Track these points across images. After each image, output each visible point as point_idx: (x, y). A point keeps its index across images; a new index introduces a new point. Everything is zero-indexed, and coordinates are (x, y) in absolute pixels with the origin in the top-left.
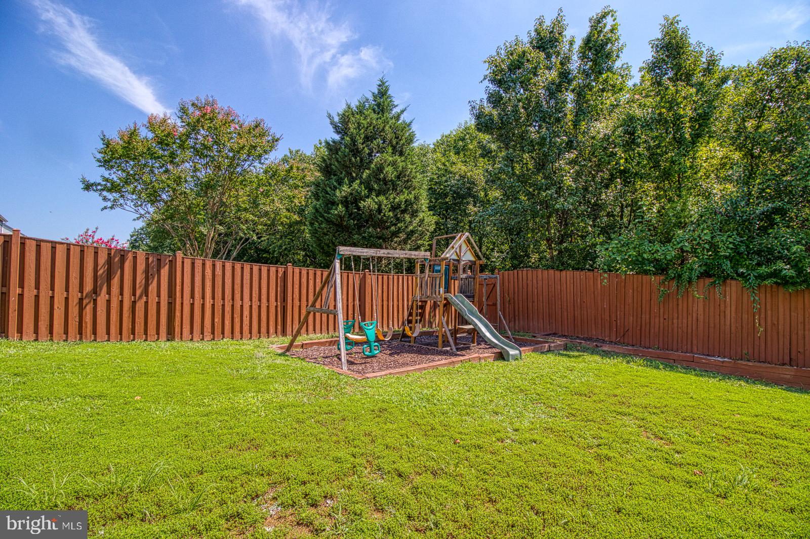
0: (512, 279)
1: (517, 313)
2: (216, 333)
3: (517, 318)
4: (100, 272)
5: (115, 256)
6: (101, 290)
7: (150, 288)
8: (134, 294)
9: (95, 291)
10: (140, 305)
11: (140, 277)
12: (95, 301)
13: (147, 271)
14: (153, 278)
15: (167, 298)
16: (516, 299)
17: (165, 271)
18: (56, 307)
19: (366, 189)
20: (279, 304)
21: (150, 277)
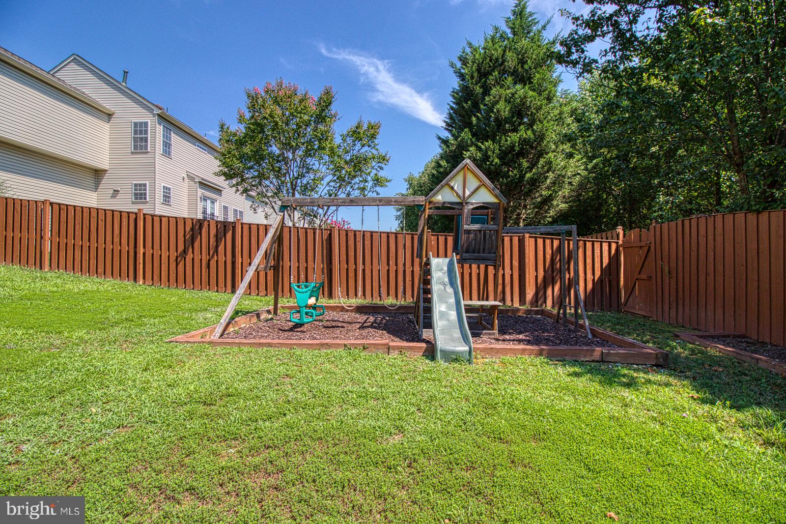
0: (674, 235)
1: (680, 295)
2: (268, 290)
3: (680, 301)
4: (187, 237)
5: (196, 225)
6: (188, 250)
7: (219, 249)
8: (209, 255)
9: (185, 252)
10: (213, 263)
11: (212, 240)
12: (185, 258)
13: (217, 236)
14: (221, 241)
15: (231, 258)
16: (680, 269)
17: (229, 235)
18: (162, 262)
19: (473, 137)
20: (325, 266)
21: (219, 240)
